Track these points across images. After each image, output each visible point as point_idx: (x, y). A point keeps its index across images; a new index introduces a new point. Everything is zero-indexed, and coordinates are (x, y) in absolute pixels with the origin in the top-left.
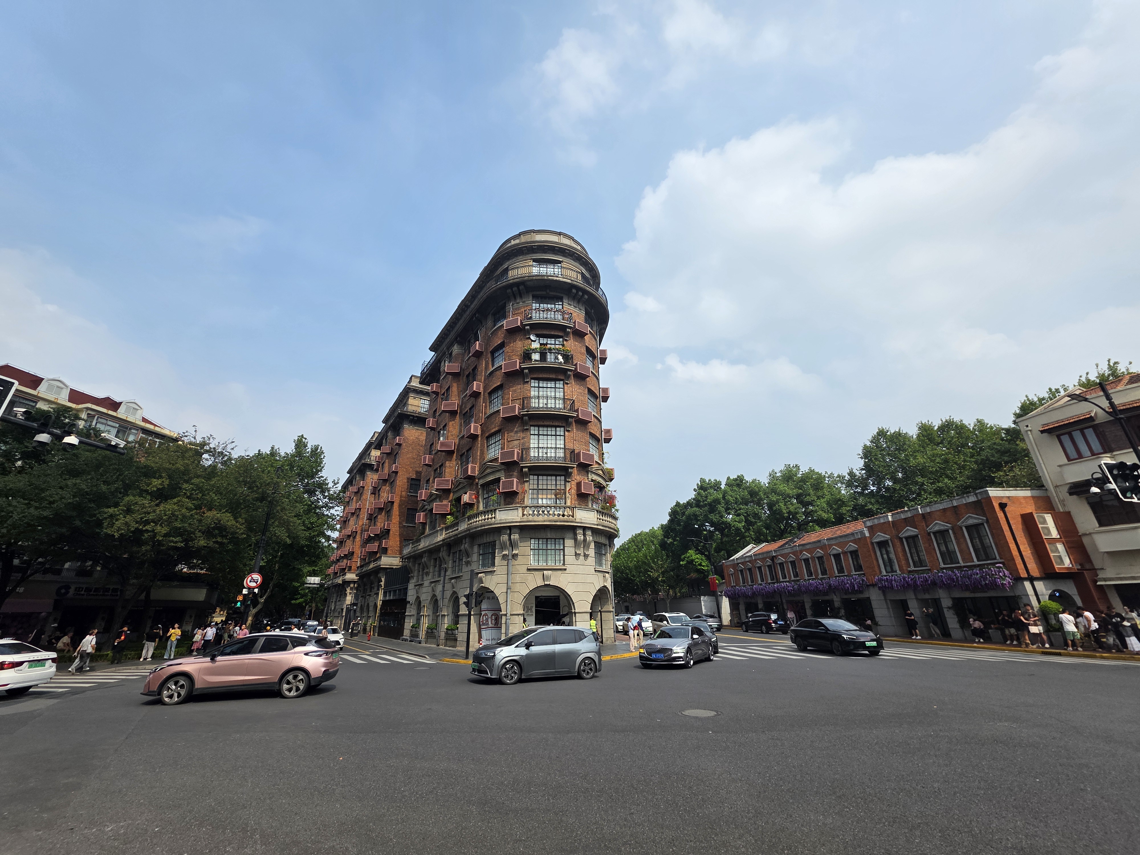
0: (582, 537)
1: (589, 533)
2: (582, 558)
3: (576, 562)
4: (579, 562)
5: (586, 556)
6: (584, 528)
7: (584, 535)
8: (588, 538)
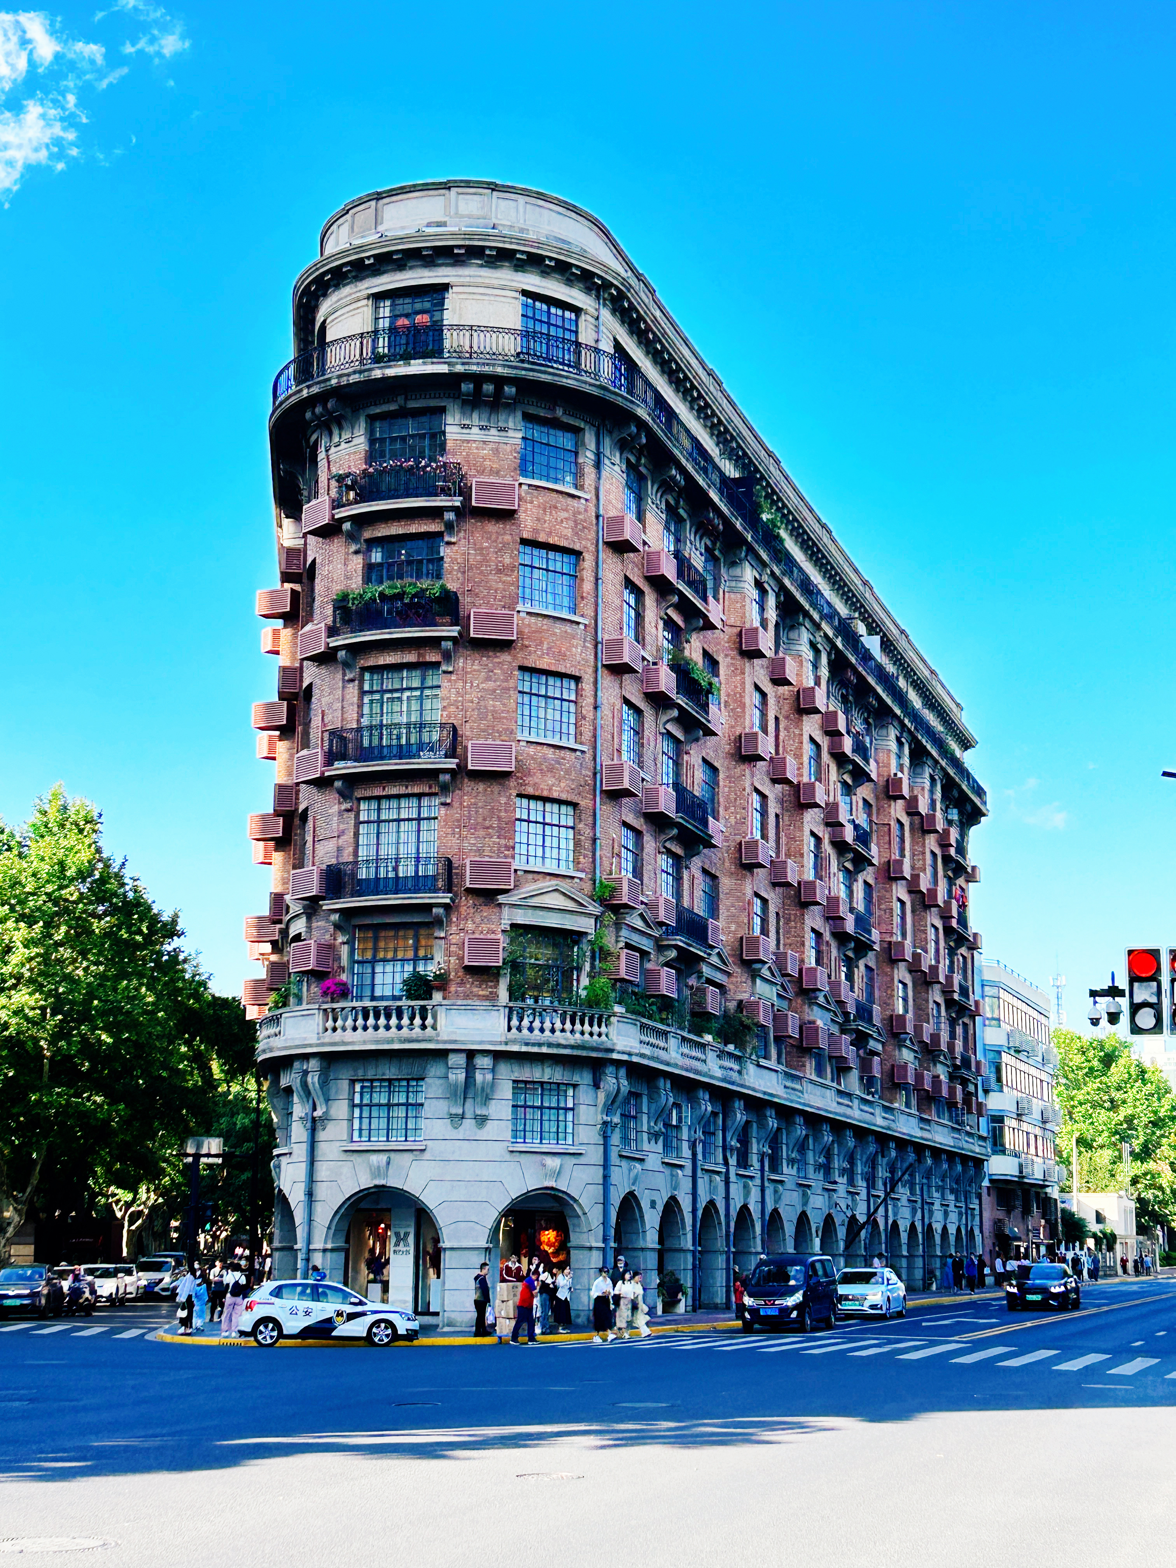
0: (462, 1076)
1: (484, 1062)
2: (468, 1123)
3: (454, 1134)
4: (461, 1133)
5: (481, 1120)
6: (471, 1054)
7: (470, 1069)
8: (479, 1077)
